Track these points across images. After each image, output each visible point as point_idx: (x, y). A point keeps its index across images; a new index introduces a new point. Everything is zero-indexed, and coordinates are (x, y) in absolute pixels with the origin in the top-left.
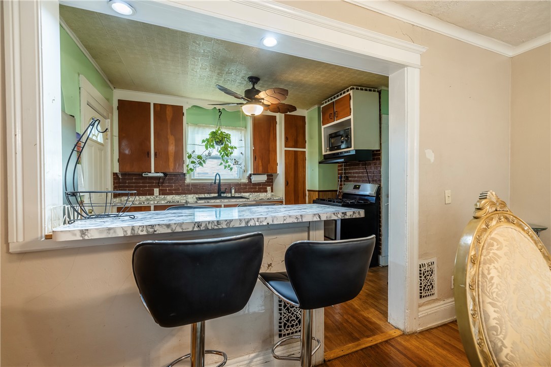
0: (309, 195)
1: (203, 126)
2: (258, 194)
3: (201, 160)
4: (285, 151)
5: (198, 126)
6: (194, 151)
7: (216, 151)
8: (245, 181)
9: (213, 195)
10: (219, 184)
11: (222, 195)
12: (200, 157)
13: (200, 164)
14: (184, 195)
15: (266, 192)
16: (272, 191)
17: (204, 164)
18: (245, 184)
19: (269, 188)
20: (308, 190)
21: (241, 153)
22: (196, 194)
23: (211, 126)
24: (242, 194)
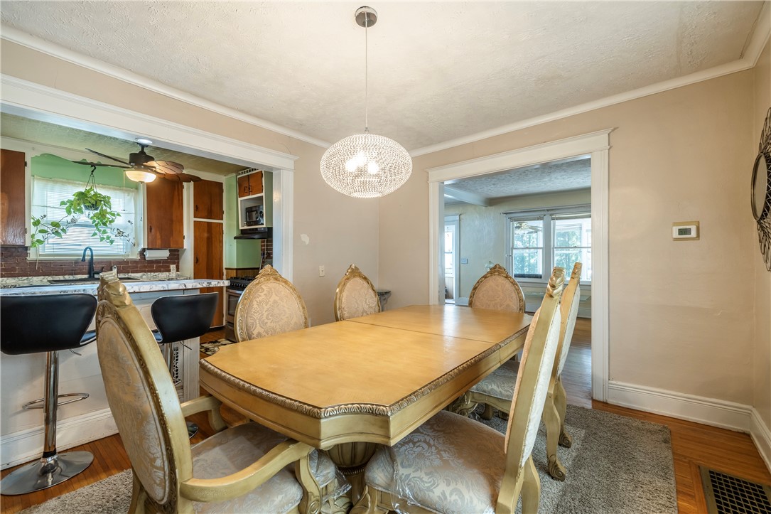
0: (227, 273)
1: (62, 182)
2: (156, 274)
3: (57, 228)
4: (195, 221)
5: (53, 181)
6: (45, 216)
7: (85, 216)
8: (136, 257)
9: (79, 277)
10: (91, 262)
11: (96, 276)
12: (56, 225)
13: (57, 233)
14: (26, 278)
15: (169, 271)
16: (178, 270)
17: (63, 234)
18: (135, 262)
19: (173, 267)
20: (226, 269)
21: (129, 221)
22: (49, 275)
23: (77, 182)
24: (130, 274)
